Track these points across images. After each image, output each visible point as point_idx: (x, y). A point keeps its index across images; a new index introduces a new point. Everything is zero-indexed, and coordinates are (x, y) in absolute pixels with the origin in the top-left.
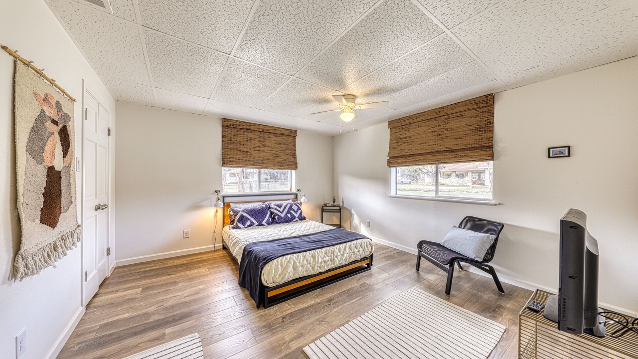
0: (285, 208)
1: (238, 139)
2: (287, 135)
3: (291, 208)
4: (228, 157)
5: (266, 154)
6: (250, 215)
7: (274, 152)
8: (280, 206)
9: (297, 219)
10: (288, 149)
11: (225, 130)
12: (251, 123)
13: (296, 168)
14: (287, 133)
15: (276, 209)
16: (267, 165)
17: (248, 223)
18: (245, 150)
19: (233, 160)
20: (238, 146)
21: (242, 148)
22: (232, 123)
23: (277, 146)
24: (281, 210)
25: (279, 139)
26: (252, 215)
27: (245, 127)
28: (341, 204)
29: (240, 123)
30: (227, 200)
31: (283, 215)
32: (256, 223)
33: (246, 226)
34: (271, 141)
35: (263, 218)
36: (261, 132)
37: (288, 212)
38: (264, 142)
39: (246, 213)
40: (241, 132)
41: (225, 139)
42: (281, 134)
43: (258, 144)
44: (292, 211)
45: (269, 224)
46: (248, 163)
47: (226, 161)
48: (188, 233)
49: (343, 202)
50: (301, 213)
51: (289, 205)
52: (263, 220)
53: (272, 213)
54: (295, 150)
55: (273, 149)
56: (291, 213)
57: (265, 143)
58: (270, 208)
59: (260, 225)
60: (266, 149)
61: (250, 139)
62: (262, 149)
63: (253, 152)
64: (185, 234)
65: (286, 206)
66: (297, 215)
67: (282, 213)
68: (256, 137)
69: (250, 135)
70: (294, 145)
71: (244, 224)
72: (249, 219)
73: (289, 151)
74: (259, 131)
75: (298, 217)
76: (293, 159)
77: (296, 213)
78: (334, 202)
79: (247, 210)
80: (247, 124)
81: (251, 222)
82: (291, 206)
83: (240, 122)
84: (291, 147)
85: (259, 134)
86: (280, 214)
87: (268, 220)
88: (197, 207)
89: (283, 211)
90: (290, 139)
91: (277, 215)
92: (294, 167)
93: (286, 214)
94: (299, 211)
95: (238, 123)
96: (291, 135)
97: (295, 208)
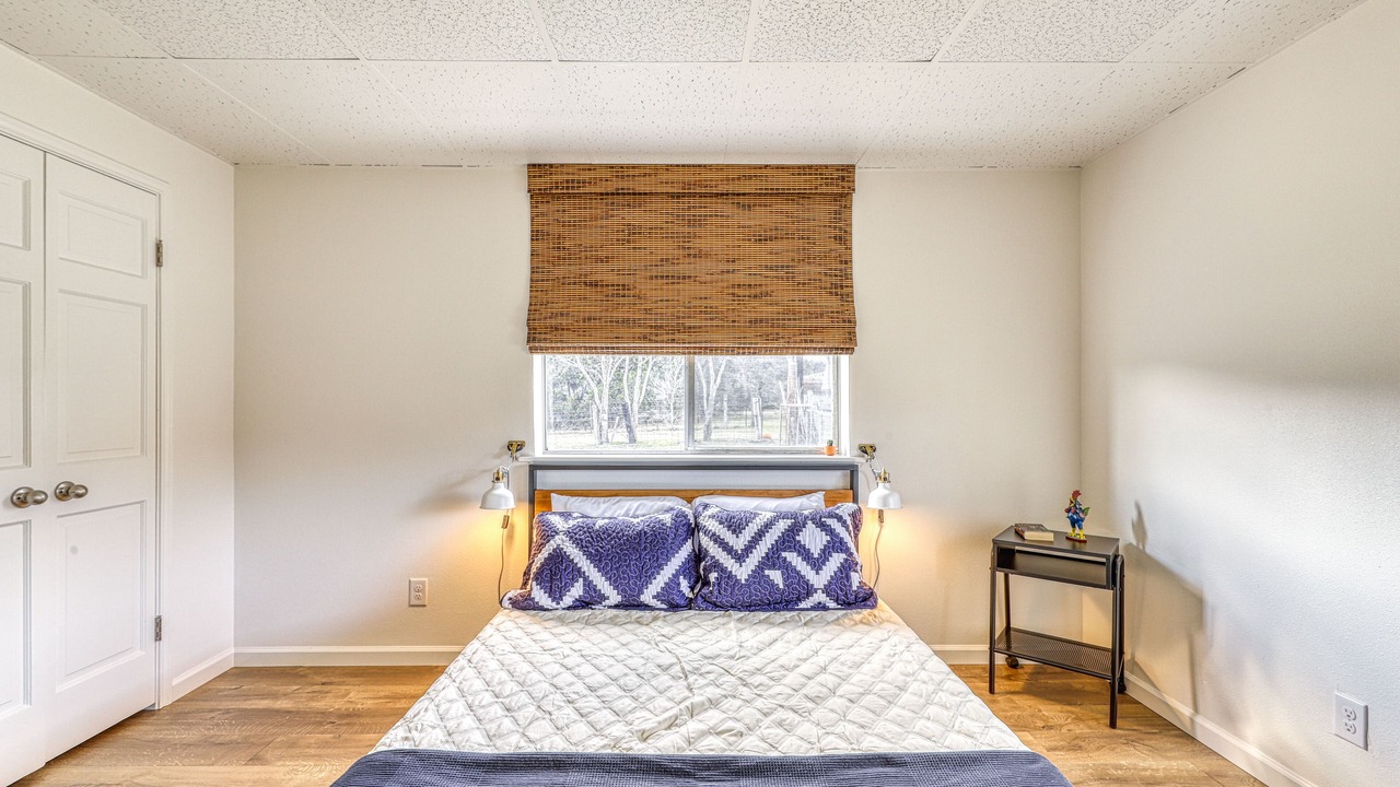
0: (760, 535)
1: (589, 237)
2: (802, 196)
3: (789, 540)
4: (546, 312)
5: (703, 291)
6: (590, 556)
7: (740, 278)
8: (735, 525)
9: (819, 597)
10: (808, 260)
11: (542, 208)
12: (634, 167)
13: (847, 344)
14: (799, 183)
15: (716, 539)
16: (707, 336)
17: (577, 590)
18: (612, 278)
19: (564, 322)
20: (587, 268)
21: (603, 273)
22: (560, 178)
23: (752, 248)
24: (738, 543)
25: (760, 218)
26: (596, 558)
27: (610, 187)
28: (1127, 537)
29: (592, 174)
30: (546, 480)
31: (742, 572)
32: (614, 597)
33: (568, 600)
34: (722, 233)
35: (647, 576)
36: (679, 196)
37: (772, 559)
38: (690, 237)
39: (579, 543)
40: (599, 208)
41: (540, 245)
42: (777, 194)
43: (665, 248)
44: (792, 558)
45: (673, 607)
46: (623, 331)
47: (544, 331)
48: (423, 591)
49: (1139, 527)
50: (849, 566)
51: (782, 525)
52: (648, 582)
53: (698, 556)
54: (848, 262)
55: (736, 266)
56: (788, 569)
57: (696, 244)
58: (692, 530)
59: (631, 604)
60: (701, 268)
61: (633, 232)
62: (684, 268)
63: (645, 287)
64: (413, 594)
65: (768, 526)
66: (819, 580)
67: (740, 558)
68: (657, 221)
69: (635, 216)
70: (843, 238)
71: (556, 593)
72: (579, 572)
73: (815, 269)
74: (672, 196)
75: (827, 590)
76: (833, 303)
77: (817, 565)
78: (1075, 523)
79: (589, 530)
80: (619, 171)
81: (588, 585)
82: (795, 529)
83: (590, 168)
84: (824, 244)
85: (672, 205)
86: (729, 563)
87: (672, 584)
88: (448, 499)
89: (749, 548)
90: (821, 212)
91: (717, 565)
92: (835, 338)
93: (761, 567)
94: (836, 560)
95: (586, 176)
96: (824, 189)
97: (813, 539)
